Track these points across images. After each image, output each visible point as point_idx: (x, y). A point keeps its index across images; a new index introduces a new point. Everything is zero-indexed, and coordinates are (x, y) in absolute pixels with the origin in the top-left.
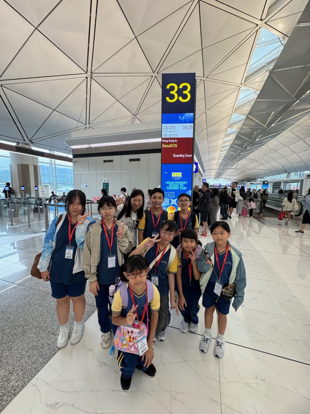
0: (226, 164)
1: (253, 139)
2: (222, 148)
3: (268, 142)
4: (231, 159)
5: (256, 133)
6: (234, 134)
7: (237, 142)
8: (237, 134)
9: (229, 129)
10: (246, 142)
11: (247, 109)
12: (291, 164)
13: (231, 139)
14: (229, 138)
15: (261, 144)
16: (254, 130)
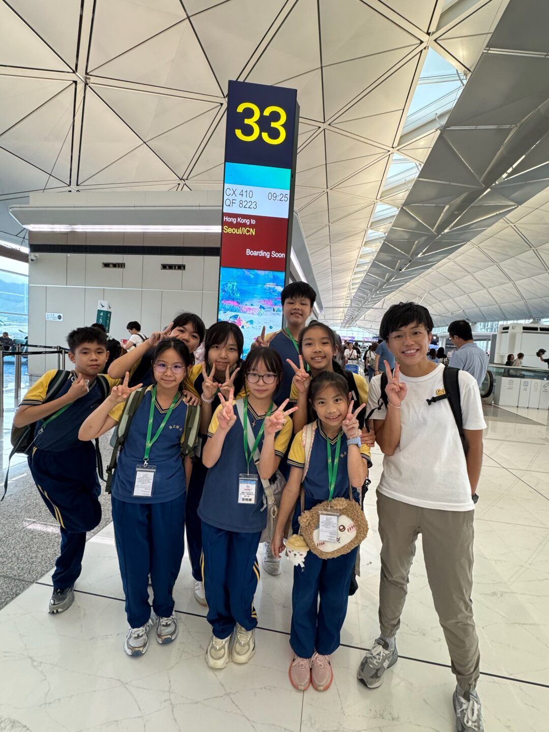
0: (364, 298)
1: (412, 254)
2: (357, 267)
3: (438, 261)
4: (374, 289)
5: (418, 243)
6: (378, 241)
7: (385, 257)
8: (385, 240)
9: (370, 231)
10: (400, 259)
11: (402, 196)
12: (477, 306)
13: (374, 251)
14: (370, 249)
15: (426, 264)
16: (414, 236)
